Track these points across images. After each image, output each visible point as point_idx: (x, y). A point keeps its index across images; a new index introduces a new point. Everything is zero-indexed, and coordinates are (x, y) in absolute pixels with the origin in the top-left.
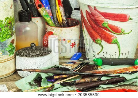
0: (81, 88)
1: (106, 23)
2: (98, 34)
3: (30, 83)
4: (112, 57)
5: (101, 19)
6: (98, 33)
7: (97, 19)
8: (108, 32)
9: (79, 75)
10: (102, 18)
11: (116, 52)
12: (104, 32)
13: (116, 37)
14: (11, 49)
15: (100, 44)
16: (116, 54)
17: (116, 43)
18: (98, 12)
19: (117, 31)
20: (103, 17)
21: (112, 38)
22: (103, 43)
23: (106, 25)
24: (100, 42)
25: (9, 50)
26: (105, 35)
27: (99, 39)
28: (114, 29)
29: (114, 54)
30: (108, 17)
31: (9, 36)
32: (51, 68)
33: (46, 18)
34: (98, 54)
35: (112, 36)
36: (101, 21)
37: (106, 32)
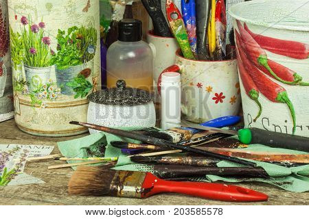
0: (164, 172)
1: (265, 57)
2: (253, 79)
3: (88, 150)
4: (278, 130)
5: (255, 49)
6: (252, 77)
7: (250, 48)
8: (268, 77)
9: (181, 151)
10: (256, 47)
11: (286, 121)
12: (260, 75)
13: (284, 90)
14: (79, 85)
15: (256, 100)
16: (286, 124)
17: (286, 101)
18: (250, 33)
19: (285, 76)
20: (258, 45)
21: (277, 89)
22: (262, 98)
23: (264, 62)
24: (256, 96)
25: (76, 87)
26: (263, 82)
27: (254, 89)
28: (279, 72)
29: (282, 124)
30: (267, 45)
31: (77, 61)
32: (142, 130)
33: (180, 40)
34: (255, 121)
35: (277, 86)
36: (254, 52)
37: (264, 77)
